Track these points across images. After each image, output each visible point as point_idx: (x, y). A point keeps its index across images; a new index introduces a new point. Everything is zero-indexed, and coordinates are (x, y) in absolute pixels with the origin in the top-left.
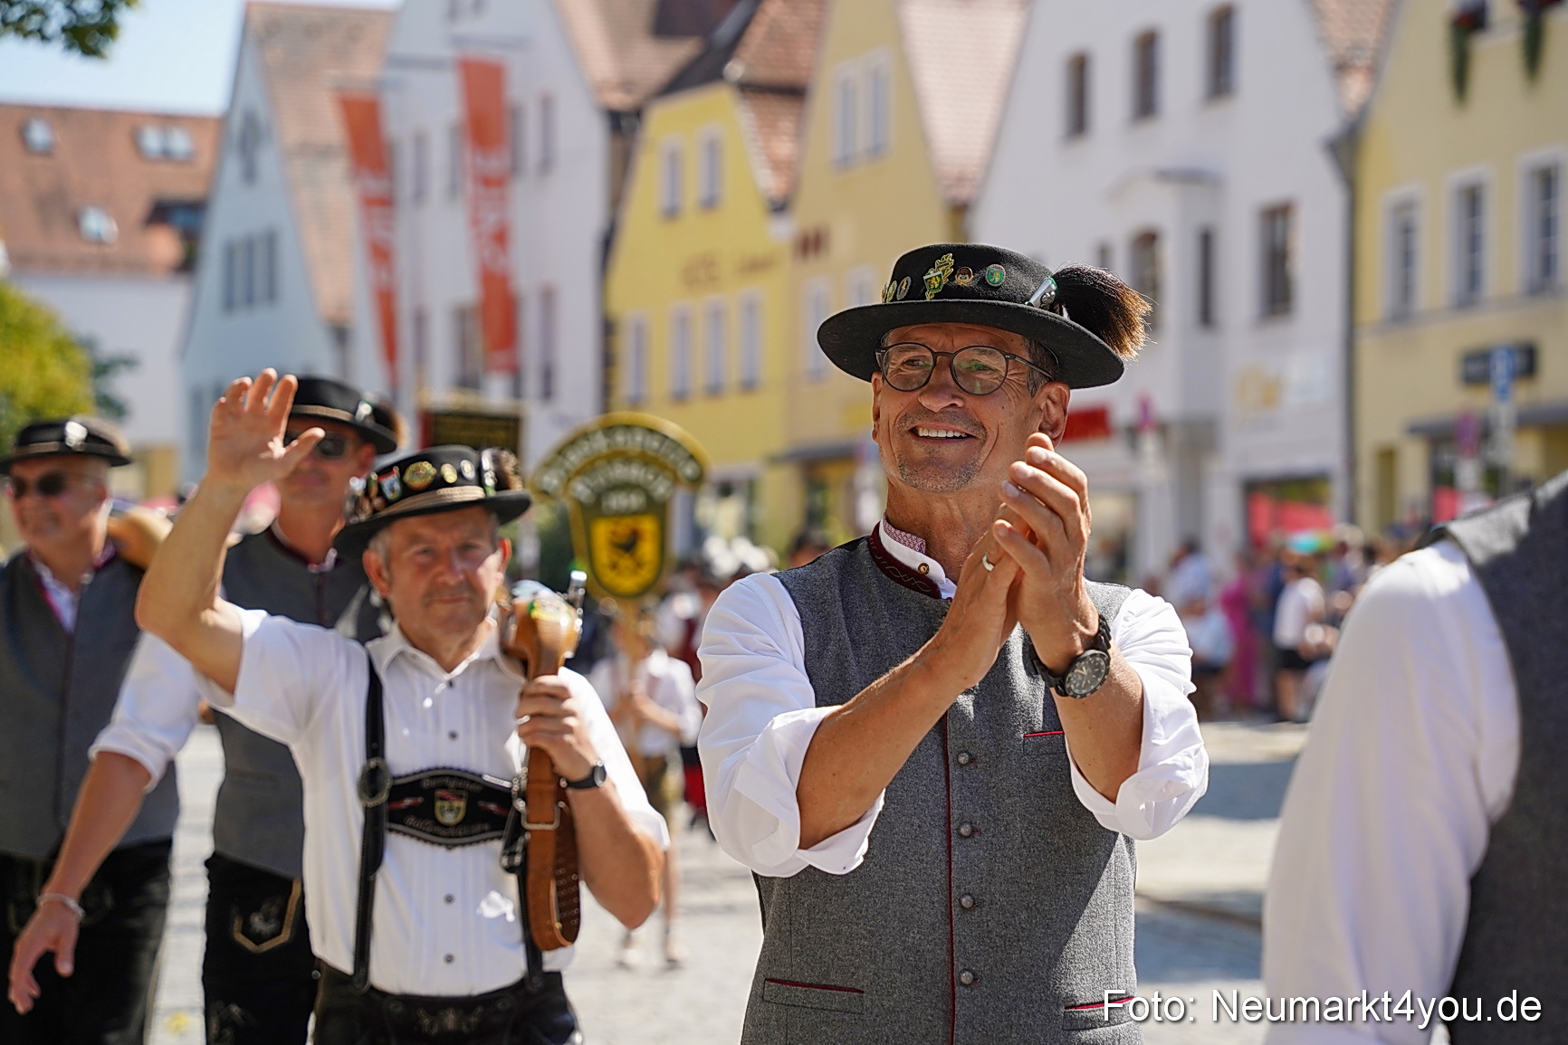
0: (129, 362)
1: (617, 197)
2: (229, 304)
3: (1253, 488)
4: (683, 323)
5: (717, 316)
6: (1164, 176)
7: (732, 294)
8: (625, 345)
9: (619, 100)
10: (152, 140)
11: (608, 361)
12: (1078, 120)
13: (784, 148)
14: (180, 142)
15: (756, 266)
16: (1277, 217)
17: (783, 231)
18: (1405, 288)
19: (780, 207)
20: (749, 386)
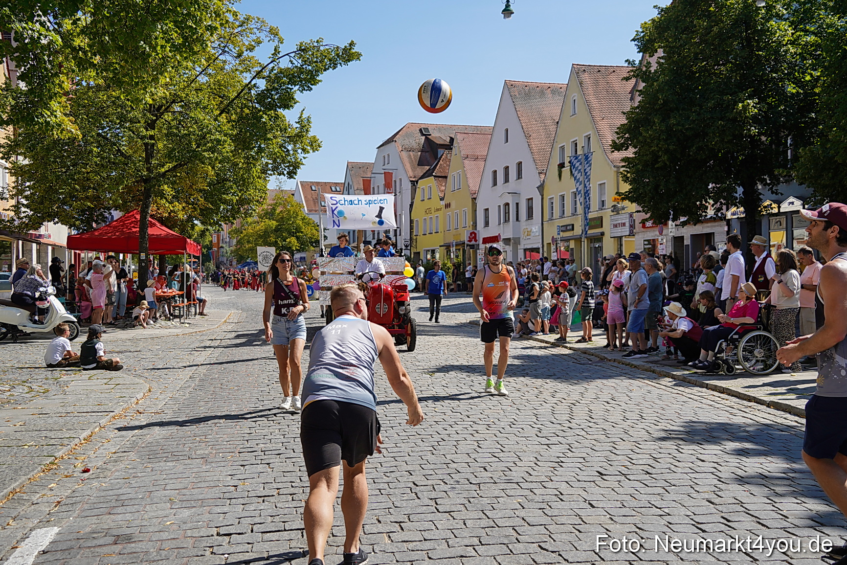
1: (413, 198)
3: (525, 250)
4: (425, 220)
5: (431, 219)
6: (509, 193)
7: (434, 215)
8: (415, 225)
9: (414, 179)
10: (333, 189)
11: (411, 228)
12: (495, 184)
13: (443, 188)
14: (338, 189)
15: (438, 210)
16: (530, 200)
17: (443, 203)
18: (552, 213)
19: (442, 199)
20: (437, 232)
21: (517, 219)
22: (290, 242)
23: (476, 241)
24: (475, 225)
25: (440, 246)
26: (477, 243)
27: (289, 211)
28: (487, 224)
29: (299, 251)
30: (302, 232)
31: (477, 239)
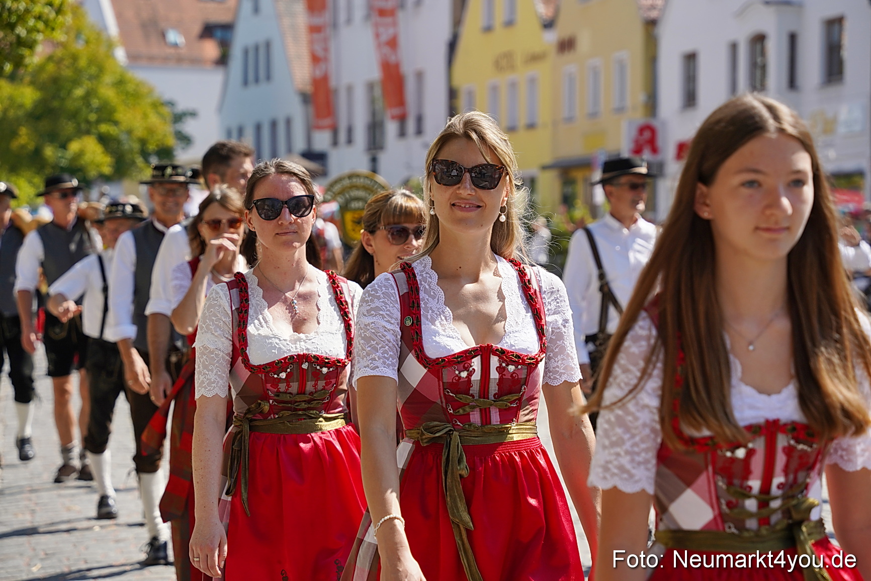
0: (193, 114)
1: (457, 21)
2: (245, 83)
4: (495, 89)
5: (513, 85)
6: (769, 3)
7: (522, 74)
8: (462, 103)
15: (535, 58)
16: (835, 24)
17: (551, 37)
19: (548, 25)
20: (531, 126)
21: (792, 82)
22: (80, 154)
23: (654, 150)
24: (652, 104)
25: (545, 168)
26: (659, 157)
27: (75, 58)
28: (690, 99)
29: (106, 179)
30: (116, 123)
31: (660, 142)
